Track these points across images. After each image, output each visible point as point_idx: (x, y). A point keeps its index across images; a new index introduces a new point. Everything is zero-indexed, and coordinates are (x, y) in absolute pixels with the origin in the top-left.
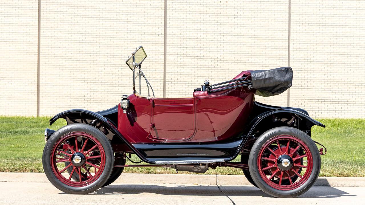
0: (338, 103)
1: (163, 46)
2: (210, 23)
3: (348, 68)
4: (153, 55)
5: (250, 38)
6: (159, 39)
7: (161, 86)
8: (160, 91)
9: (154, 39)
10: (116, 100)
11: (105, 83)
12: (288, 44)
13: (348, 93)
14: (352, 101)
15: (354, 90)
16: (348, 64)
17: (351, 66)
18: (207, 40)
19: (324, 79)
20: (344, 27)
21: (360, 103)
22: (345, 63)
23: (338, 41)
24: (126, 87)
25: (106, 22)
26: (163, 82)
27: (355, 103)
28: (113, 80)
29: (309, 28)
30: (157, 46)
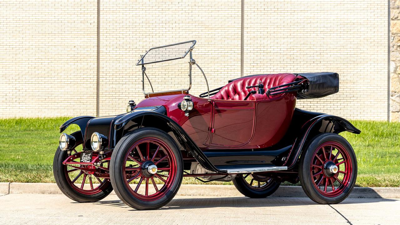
1: (96, 37)
2: (150, 9)
4: (84, 47)
5: (196, 26)
6: (91, 28)
7: (94, 83)
8: (93, 89)
9: (85, 28)
10: (42, 99)
11: (30, 80)
12: (240, 33)
16: (311, 56)
17: (315, 58)
18: (147, 28)
20: (307, 11)
23: (300, 28)
24: (53, 85)
25: (30, 9)
28: (38, 76)
29: (265, 14)
30: (90, 37)
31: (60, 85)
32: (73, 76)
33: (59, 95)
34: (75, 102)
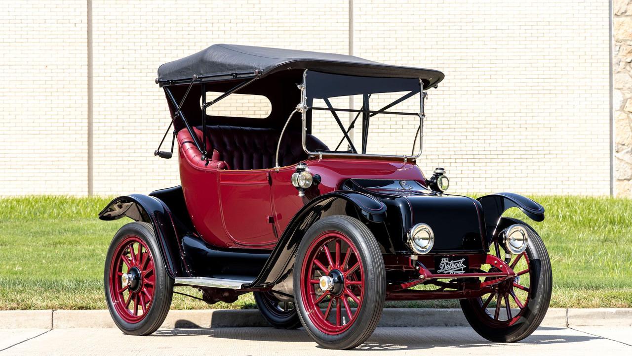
0: (454, 161)
3: (475, 88)
4: (64, 67)
5: (268, 29)
6: (77, 33)
8: (81, 143)
9: (65, 33)
13: (474, 141)
14: (484, 157)
15: (487, 134)
17: (481, 85)
21: (501, 160)
22: (468, 77)
23: (453, 31)
24: (8, 136)
26: (87, 124)
27: (489, 160)
30: (73, 48)
31: (20, 136)
32: (44, 121)
33: (18, 155)
34: (48, 167)
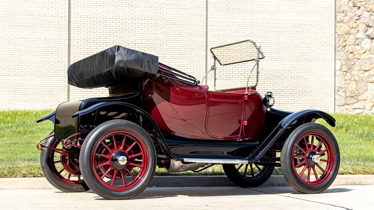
1: (68, 30)
2: (120, 6)
4: (55, 40)
5: (164, 23)
6: (62, 22)
7: (65, 76)
8: (64, 82)
9: (56, 22)
10: (12, 91)
12: (205, 30)
16: (269, 54)
17: (272, 56)
18: (117, 24)
19: (243, 69)
20: (265, 12)
28: (8, 68)
29: (228, 13)
30: (61, 30)
31: (31, 77)
32: (44, 69)
33: (29, 87)
34: (46, 94)
